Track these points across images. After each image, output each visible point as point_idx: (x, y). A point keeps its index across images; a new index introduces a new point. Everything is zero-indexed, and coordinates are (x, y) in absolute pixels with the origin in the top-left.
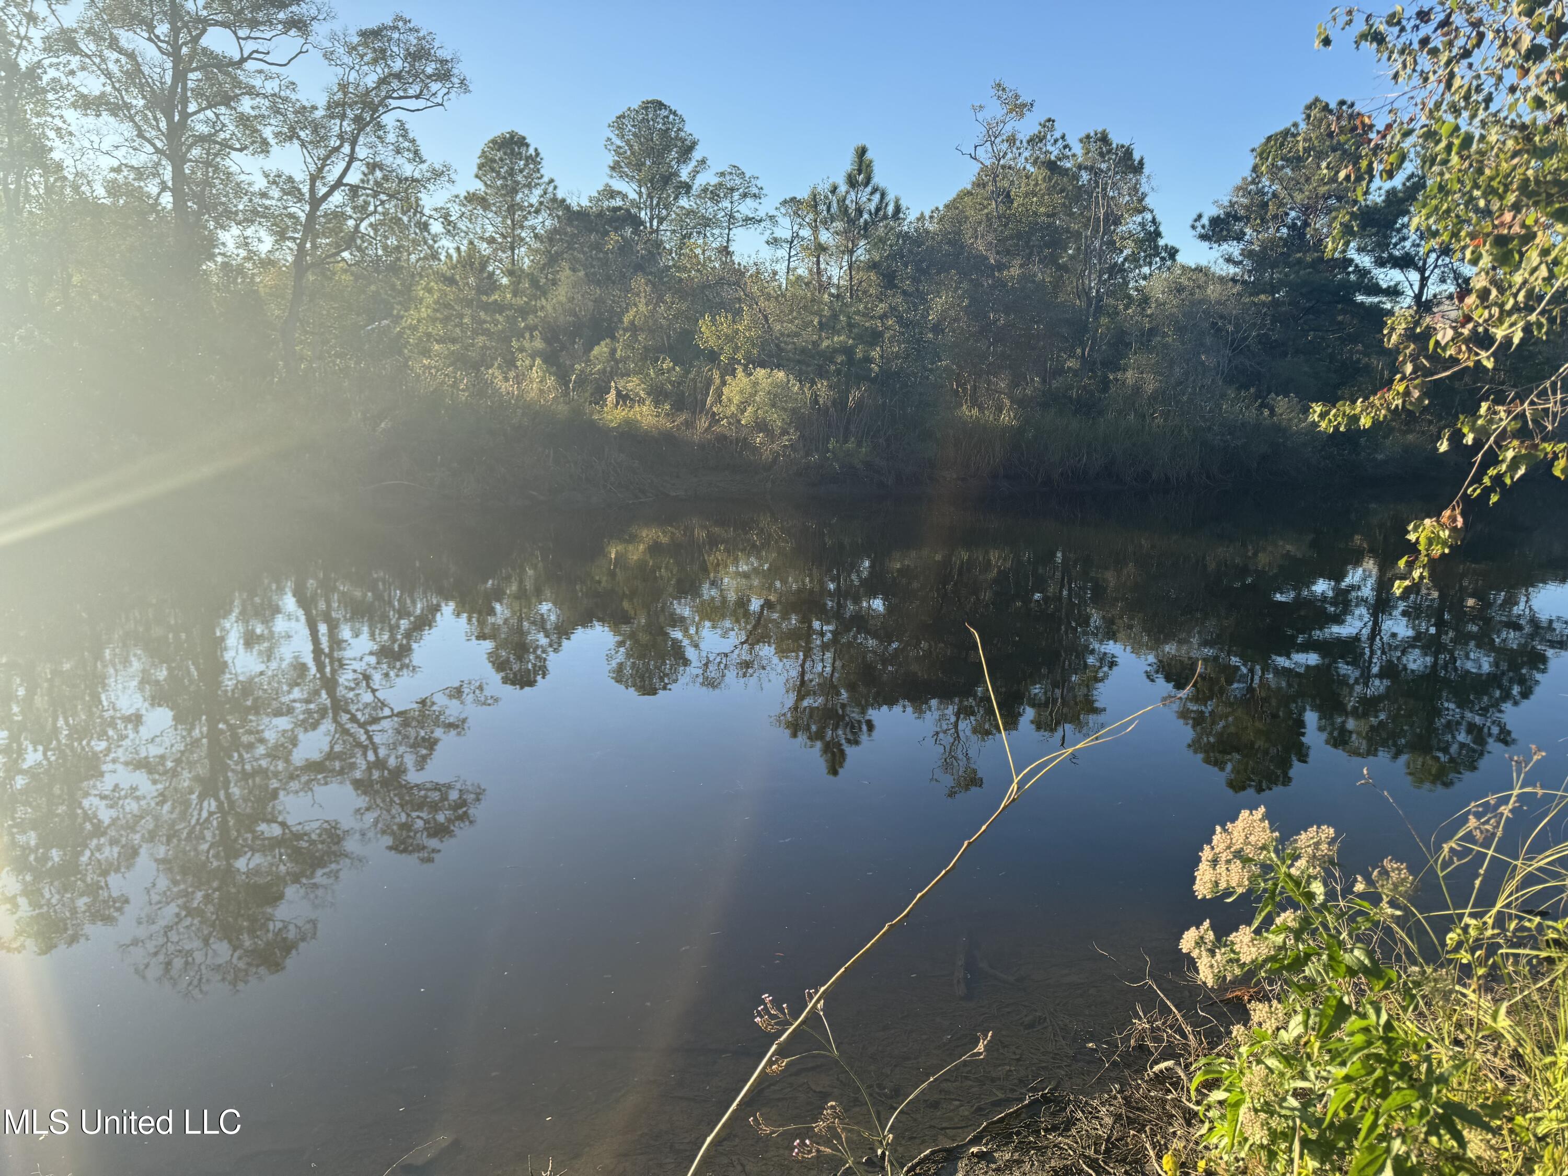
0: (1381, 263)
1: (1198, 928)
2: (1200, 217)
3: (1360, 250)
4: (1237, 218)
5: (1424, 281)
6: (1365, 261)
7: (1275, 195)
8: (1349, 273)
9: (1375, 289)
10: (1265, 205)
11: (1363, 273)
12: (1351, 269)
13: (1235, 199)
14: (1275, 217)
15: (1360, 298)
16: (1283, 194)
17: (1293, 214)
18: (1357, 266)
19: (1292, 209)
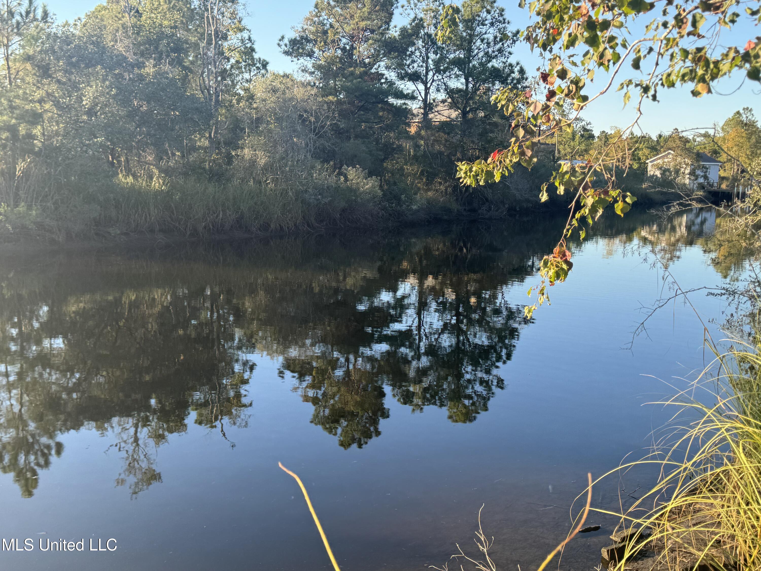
0: (401, 77)
2: (283, 37)
3: (388, 68)
4: (308, 41)
5: (427, 90)
6: (391, 75)
7: (331, 26)
8: (382, 84)
9: (400, 95)
10: (325, 33)
11: (391, 84)
12: (383, 81)
13: (305, 27)
14: (333, 41)
15: (392, 100)
16: (337, 25)
17: (344, 40)
18: (386, 79)
19: (343, 37)
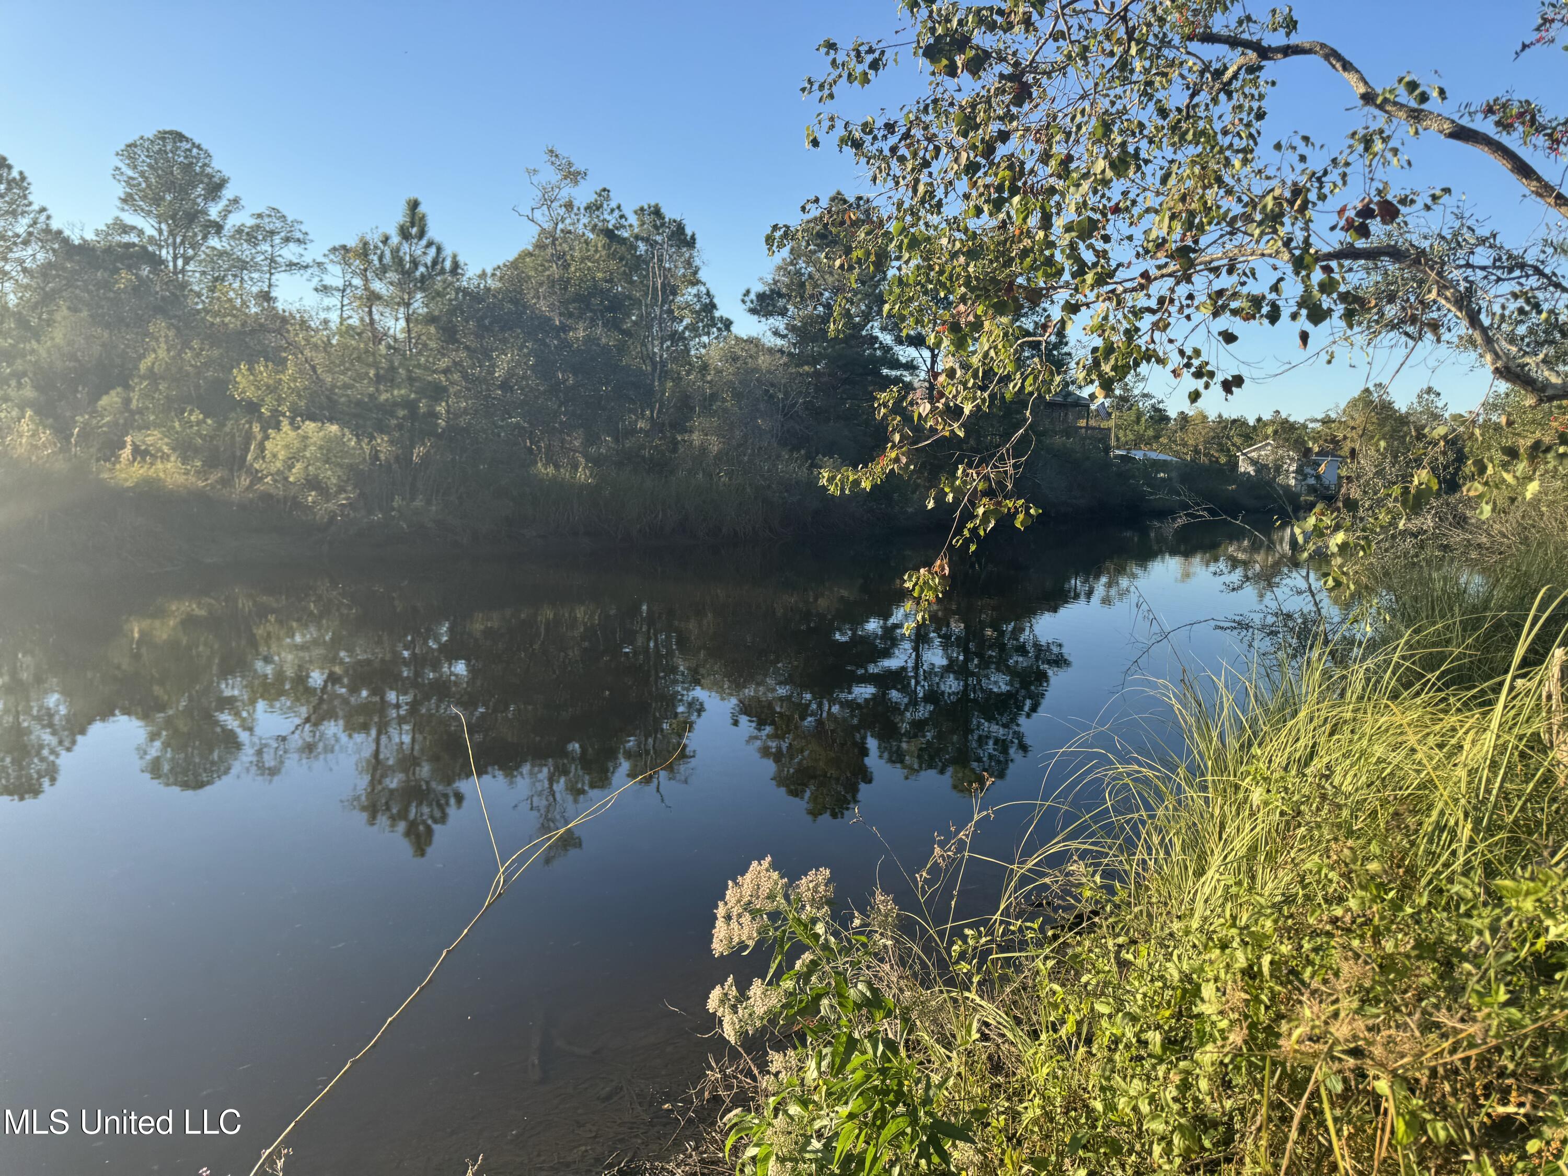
0: (899, 341)
1: (722, 986)
2: (748, 292)
3: (883, 329)
4: (780, 295)
5: (934, 357)
6: (887, 339)
7: (810, 276)
8: (875, 349)
9: (895, 364)
10: (802, 285)
11: (887, 349)
12: (877, 346)
13: (777, 278)
14: (812, 296)
15: (885, 371)
16: (817, 276)
17: (827, 294)
18: (881, 343)
19: (825, 290)
